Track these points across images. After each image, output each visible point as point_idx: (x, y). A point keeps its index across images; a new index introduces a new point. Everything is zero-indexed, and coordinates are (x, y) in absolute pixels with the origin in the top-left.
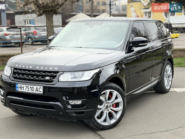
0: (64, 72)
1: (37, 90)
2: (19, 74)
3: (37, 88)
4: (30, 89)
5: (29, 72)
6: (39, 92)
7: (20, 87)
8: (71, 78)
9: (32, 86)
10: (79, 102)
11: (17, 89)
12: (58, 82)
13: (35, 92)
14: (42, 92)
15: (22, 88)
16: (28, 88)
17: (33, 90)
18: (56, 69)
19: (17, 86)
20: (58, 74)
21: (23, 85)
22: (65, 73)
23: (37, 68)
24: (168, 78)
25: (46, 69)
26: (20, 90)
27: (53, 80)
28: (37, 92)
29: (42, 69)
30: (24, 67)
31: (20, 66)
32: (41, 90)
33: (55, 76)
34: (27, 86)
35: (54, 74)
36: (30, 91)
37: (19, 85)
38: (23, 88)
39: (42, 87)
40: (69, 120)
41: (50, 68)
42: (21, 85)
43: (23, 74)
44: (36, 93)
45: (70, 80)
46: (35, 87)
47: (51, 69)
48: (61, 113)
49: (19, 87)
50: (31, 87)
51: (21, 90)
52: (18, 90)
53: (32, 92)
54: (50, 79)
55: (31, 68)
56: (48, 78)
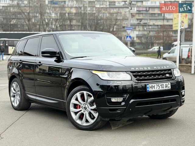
3: (166, 84)
4: (160, 87)
6: (168, 88)
9: (162, 84)
11: (148, 89)
12: (175, 77)
13: (164, 88)
14: (170, 88)
18: (168, 67)
19: (147, 86)
21: (153, 85)
25: (162, 68)
28: (166, 88)
30: (142, 69)
31: (137, 69)
32: (169, 86)
34: (158, 84)
37: (149, 85)
38: (154, 87)
39: (170, 83)
42: (152, 85)
46: (165, 84)
47: (165, 68)
49: (150, 87)
51: (152, 90)
52: (150, 90)
53: (162, 89)
56: (168, 75)
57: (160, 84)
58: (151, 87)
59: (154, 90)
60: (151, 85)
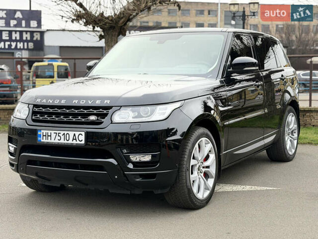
0: (121, 106)
1: (74, 138)
2: (42, 114)
3: (74, 135)
4: (63, 137)
5: (59, 109)
6: (78, 142)
7: (44, 134)
8: (133, 118)
9: (66, 132)
10: (147, 158)
11: (39, 139)
12: (112, 123)
13: (70, 142)
14: (83, 142)
15: (48, 136)
16: (59, 136)
17: (68, 139)
18: (107, 103)
19: (39, 133)
20: (111, 111)
22: (122, 108)
23: (74, 102)
24: (290, 135)
25: (90, 103)
26: (44, 140)
27: (103, 120)
28: (74, 142)
29: (83, 103)
30: (51, 102)
31: (45, 101)
32: (82, 138)
33: (106, 115)
34: (58, 132)
35: (103, 111)
36: (62, 141)
37: (42, 131)
38: (50, 136)
39: (83, 133)
40: (129, 193)
41: (97, 101)
42: (47, 131)
43: (50, 114)
44: (73, 144)
45: (131, 120)
46: (71, 134)
47: (98, 103)
48: (116, 177)
49: (43, 136)
50: (64, 134)
51: (47, 141)
52: (42, 141)
53: (66, 142)
54: (98, 120)
55: (63, 102)
56: (93, 118)
57: (62, 133)
58: (46, 136)
59: (49, 141)
60: (45, 132)
